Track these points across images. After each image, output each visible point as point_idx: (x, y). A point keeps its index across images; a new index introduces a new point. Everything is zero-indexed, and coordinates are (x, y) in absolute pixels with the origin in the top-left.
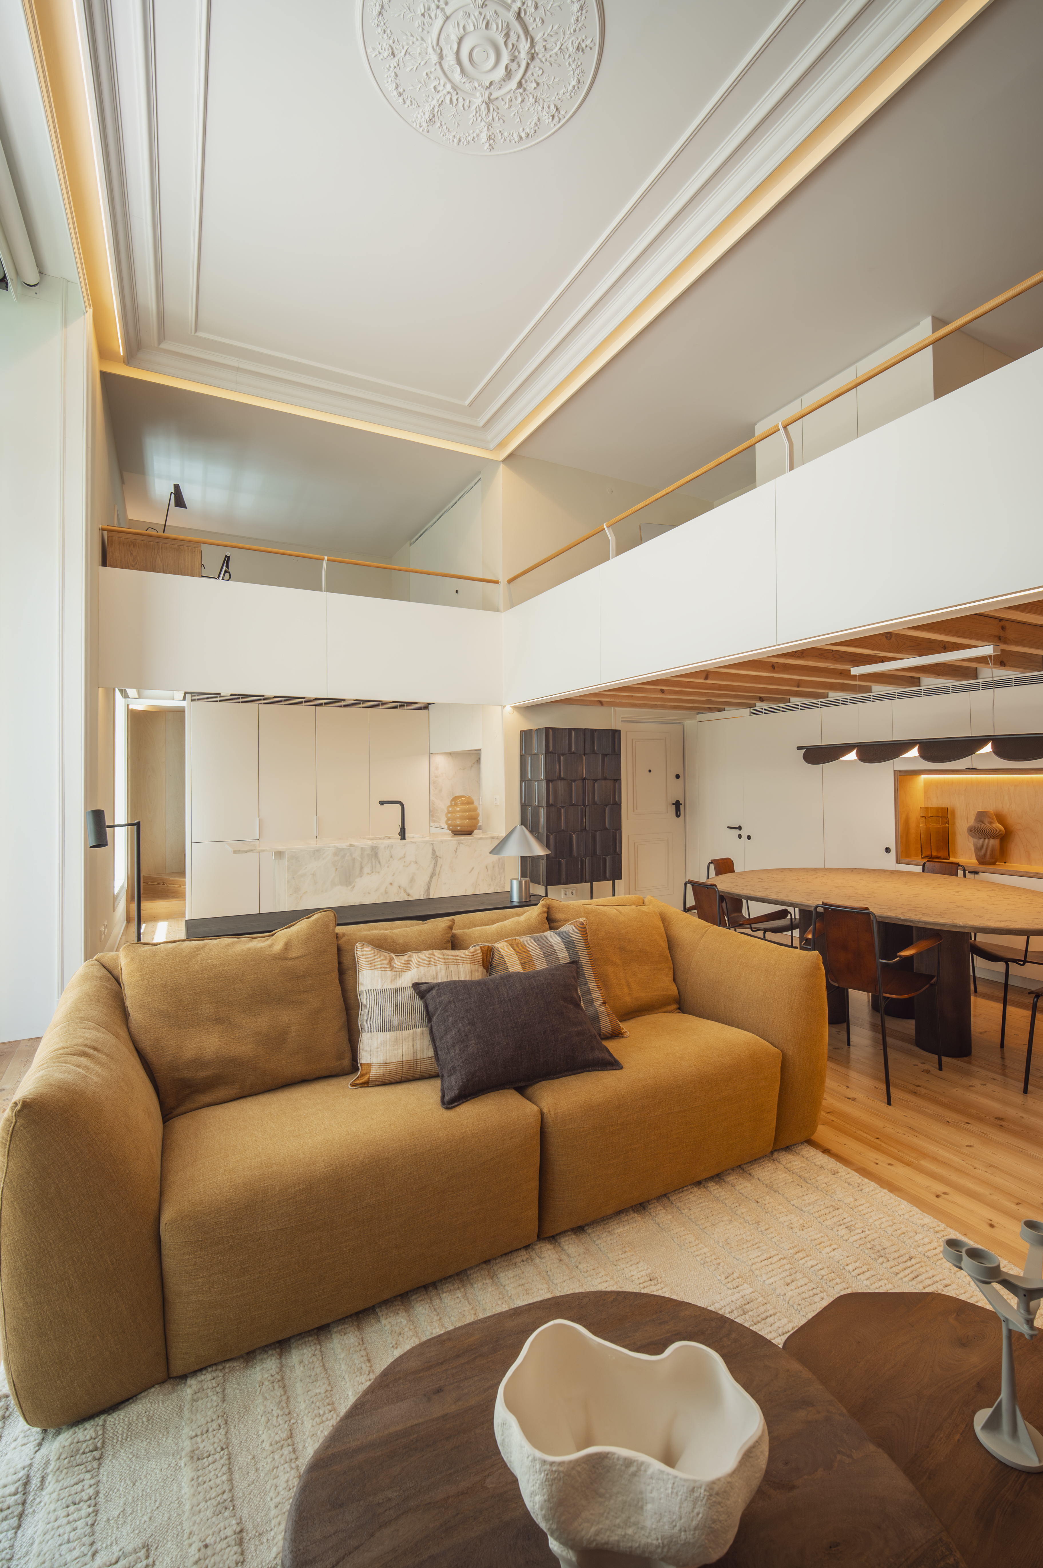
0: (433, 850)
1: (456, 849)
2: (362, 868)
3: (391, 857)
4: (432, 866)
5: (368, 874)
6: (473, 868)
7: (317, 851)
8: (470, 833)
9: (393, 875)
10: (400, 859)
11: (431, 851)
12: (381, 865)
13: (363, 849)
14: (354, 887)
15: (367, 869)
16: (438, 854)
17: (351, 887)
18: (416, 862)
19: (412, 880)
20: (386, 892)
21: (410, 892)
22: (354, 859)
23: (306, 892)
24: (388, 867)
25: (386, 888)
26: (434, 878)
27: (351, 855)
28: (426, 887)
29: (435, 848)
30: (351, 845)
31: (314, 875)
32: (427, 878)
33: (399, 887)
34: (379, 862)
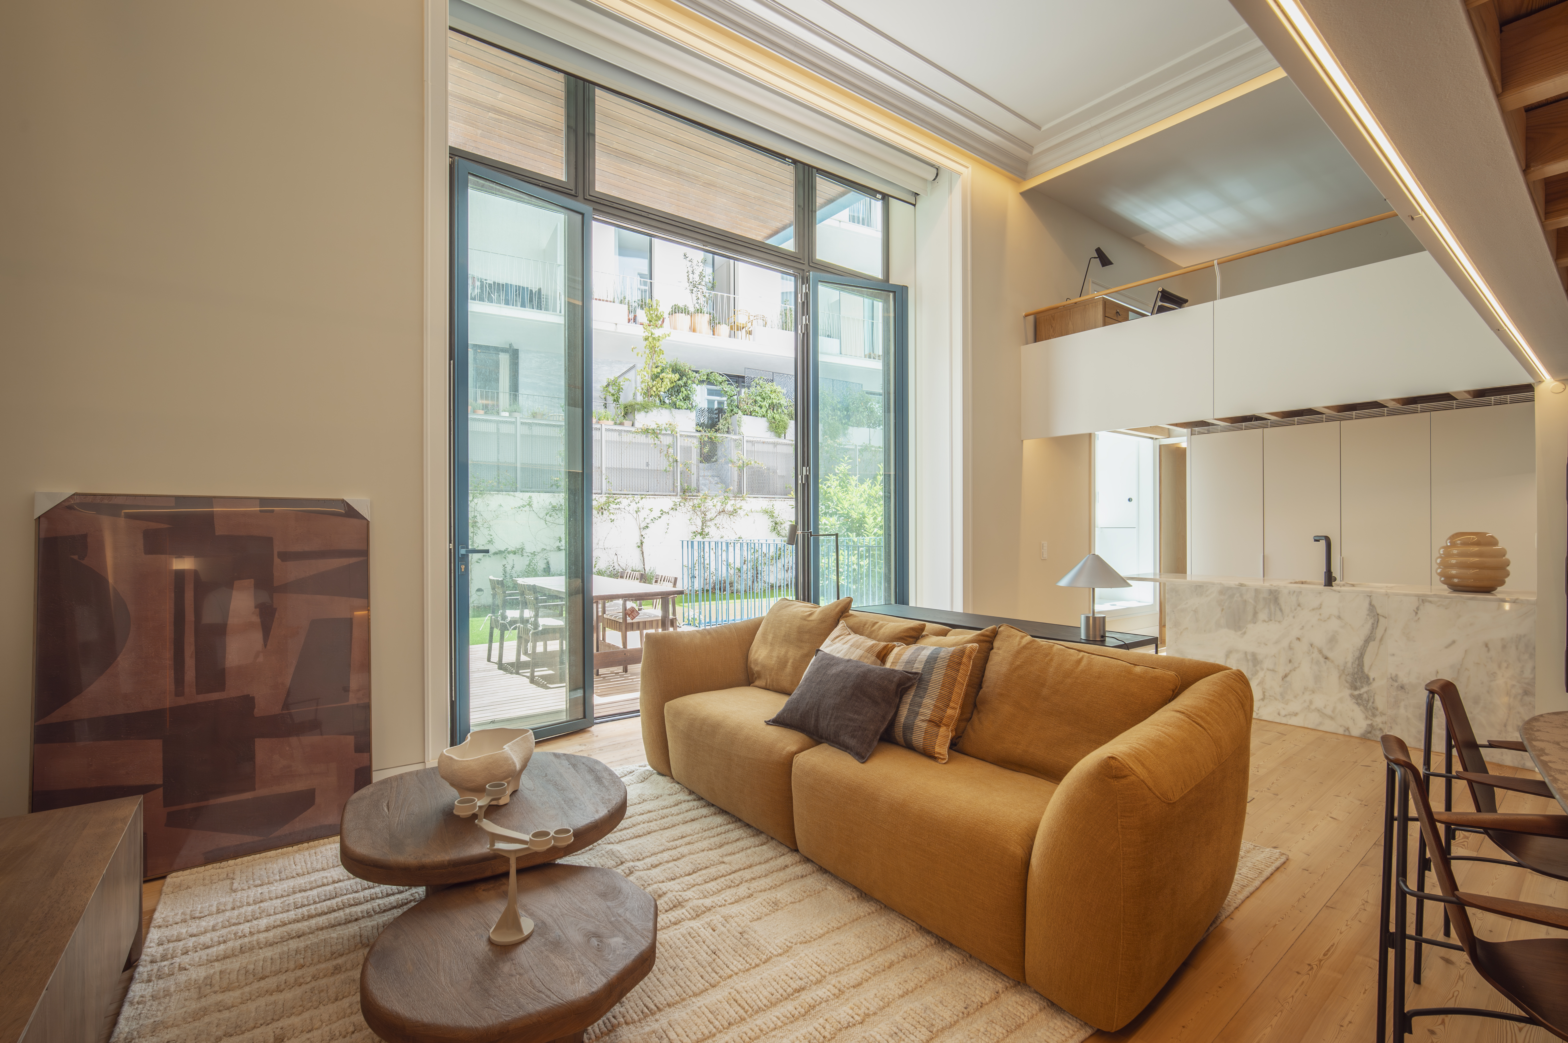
0: (1370, 604)
1: (1418, 609)
2: (1255, 614)
3: (1299, 605)
4: (1368, 626)
5: (1264, 621)
6: (1454, 642)
7: (1200, 586)
8: (1488, 590)
9: (1301, 629)
10: (1313, 609)
11: (1366, 605)
12: (1282, 613)
13: (1257, 591)
14: (1245, 633)
15: (1263, 615)
16: (1379, 611)
17: (1240, 633)
18: (1339, 617)
19: (1333, 640)
20: (1290, 648)
21: (1330, 655)
22: (1245, 602)
23: (1187, 628)
24: (1294, 617)
25: (1290, 643)
26: (1372, 644)
27: (1241, 595)
28: (1357, 654)
29: (1374, 603)
30: (1241, 585)
31: (1196, 611)
32: (1358, 641)
33: (1311, 645)
34: (1281, 610)
